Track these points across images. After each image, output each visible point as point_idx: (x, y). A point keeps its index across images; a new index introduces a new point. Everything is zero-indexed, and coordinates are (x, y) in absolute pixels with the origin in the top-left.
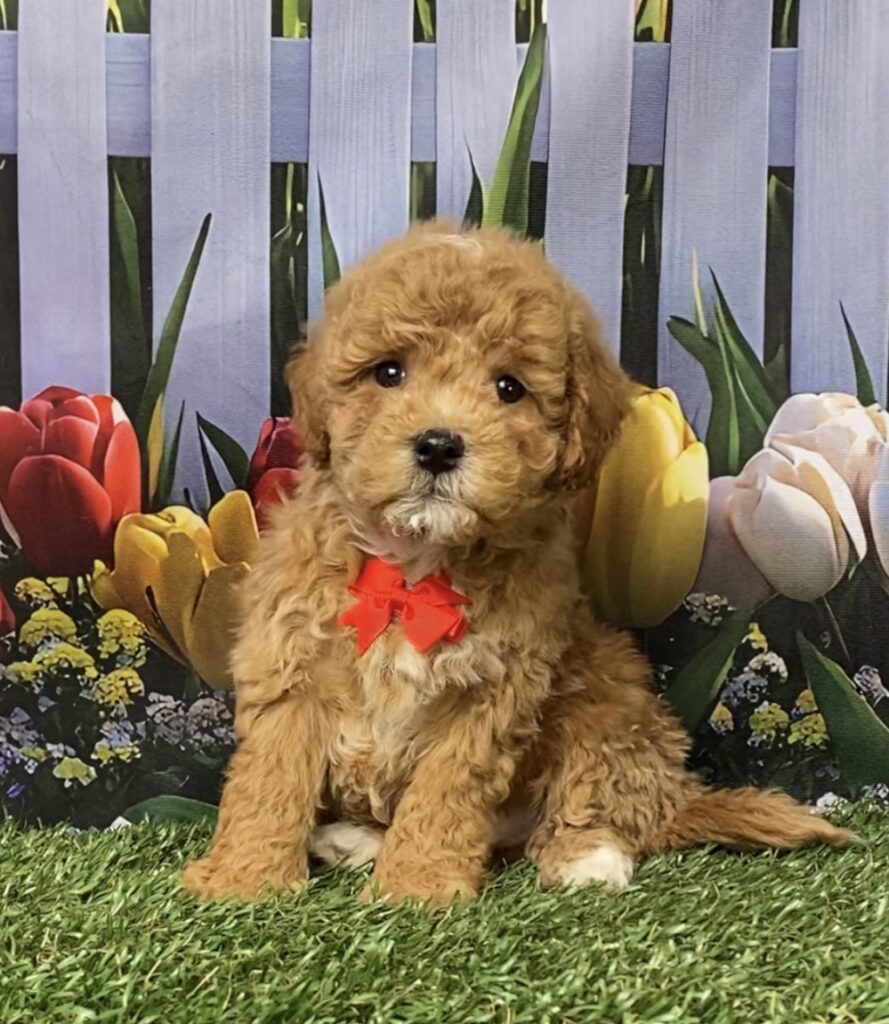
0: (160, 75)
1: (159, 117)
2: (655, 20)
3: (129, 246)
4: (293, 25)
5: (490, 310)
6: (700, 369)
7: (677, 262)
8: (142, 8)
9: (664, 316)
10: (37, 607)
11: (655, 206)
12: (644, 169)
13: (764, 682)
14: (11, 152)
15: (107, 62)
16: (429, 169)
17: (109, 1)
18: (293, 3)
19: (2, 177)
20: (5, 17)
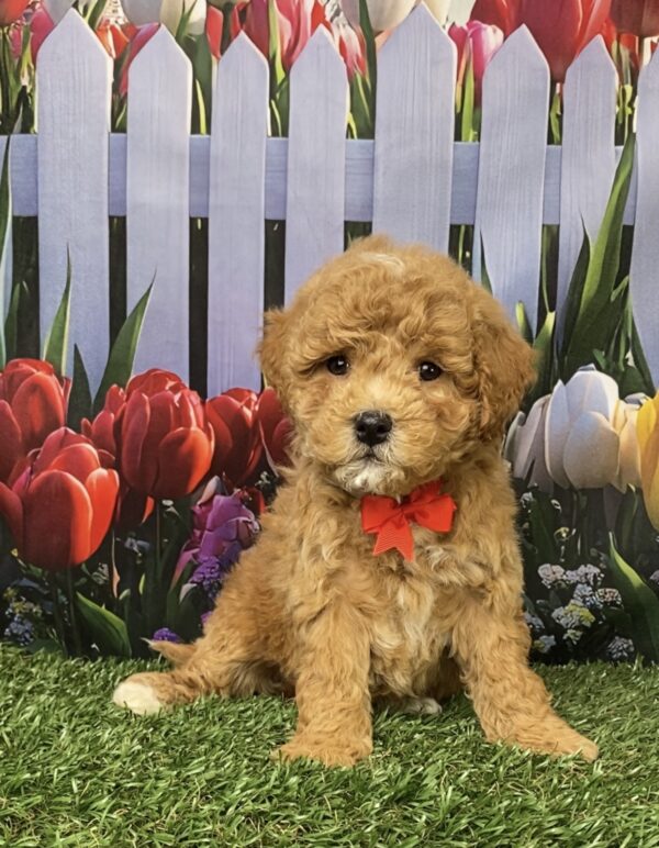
0: (380, 167)
1: (379, 195)
4: (469, 133)
5: (407, 315)
8: (369, 122)
14: (280, 217)
15: (346, 159)
16: (555, 230)
17: (348, 118)
18: (468, 120)
19: (276, 235)
20: (280, 128)
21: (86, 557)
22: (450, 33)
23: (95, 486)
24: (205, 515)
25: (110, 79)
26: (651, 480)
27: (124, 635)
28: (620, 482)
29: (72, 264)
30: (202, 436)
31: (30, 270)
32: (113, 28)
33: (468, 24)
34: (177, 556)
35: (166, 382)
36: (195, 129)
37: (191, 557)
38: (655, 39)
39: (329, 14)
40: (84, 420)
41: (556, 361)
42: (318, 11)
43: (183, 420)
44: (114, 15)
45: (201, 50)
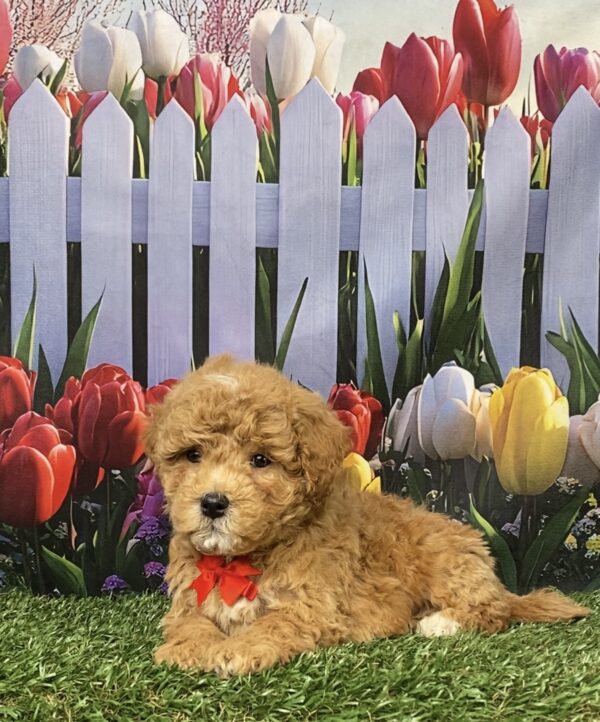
0: (284, 205)
1: (283, 227)
2: (541, 178)
3: (265, 295)
4: (353, 179)
5: (240, 423)
6: (564, 359)
7: (550, 303)
8: (275, 170)
9: (544, 331)
11: (539, 275)
12: (534, 255)
13: (594, 524)
14: (206, 244)
15: (257, 198)
16: (422, 254)
17: (258, 166)
18: (353, 168)
19: (201, 258)
20: (204, 174)
21: (49, 517)
22: (337, 101)
23: (56, 459)
24: (146, 482)
25: (68, 134)
26: (501, 452)
27: (81, 581)
28: (477, 454)
29: (38, 280)
30: (144, 417)
31: (4, 286)
32: (70, 95)
33: (351, 94)
34: (123, 517)
35: (114, 375)
36: (136, 174)
37: (135, 517)
38: (497, 107)
39: (242, 85)
40: (47, 405)
41: (425, 358)
42: (233, 82)
43: (128, 405)
44: (71, 84)
45: (140, 112)
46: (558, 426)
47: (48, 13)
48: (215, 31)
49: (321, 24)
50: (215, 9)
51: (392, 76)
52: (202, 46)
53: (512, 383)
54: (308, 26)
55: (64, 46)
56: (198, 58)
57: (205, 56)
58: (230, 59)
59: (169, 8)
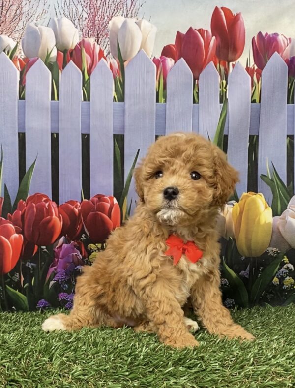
0: (127, 113)
1: (127, 124)
2: (256, 98)
3: (119, 158)
4: (162, 100)
5: (186, 151)
6: (270, 188)
7: (262, 160)
8: (122, 96)
9: (259, 174)
10: (93, 252)
11: (256, 146)
12: (253, 136)
13: (287, 271)
14: (88, 133)
15: (113, 110)
17: (114, 94)
18: (161, 94)
19: (86, 140)
20: (87, 98)
21: (10, 270)
22: (153, 61)
23: (13, 241)
24: (59, 252)
25: (18, 79)
26: (239, 234)
27: (26, 303)
28: (226, 236)
29: (4, 151)
30: (58, 220)
32: (19, 60)
33: (160, 57)
34: (48, 269)
35: (42, 198)
36: (53, 98)
37: (54, 270)
38: (234, 63)
39: (105, 54)
40: (9, 214)
42: (101, 52)
43: (50, 214)
44: (20, 54)
45: (55, 68)
46: (267, 222)
47: (8, 20)
48: (92, 27)
49: (145, 23)
50: (92, 17)
51: (181, 47)
52: (85, 35)
53: (244, 200)
54: (138, 24)
55: (17, 35)
56: (83, 40)
57: (87, 40)
58: (100, 41)
59: (69, 16)
